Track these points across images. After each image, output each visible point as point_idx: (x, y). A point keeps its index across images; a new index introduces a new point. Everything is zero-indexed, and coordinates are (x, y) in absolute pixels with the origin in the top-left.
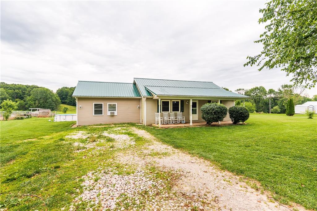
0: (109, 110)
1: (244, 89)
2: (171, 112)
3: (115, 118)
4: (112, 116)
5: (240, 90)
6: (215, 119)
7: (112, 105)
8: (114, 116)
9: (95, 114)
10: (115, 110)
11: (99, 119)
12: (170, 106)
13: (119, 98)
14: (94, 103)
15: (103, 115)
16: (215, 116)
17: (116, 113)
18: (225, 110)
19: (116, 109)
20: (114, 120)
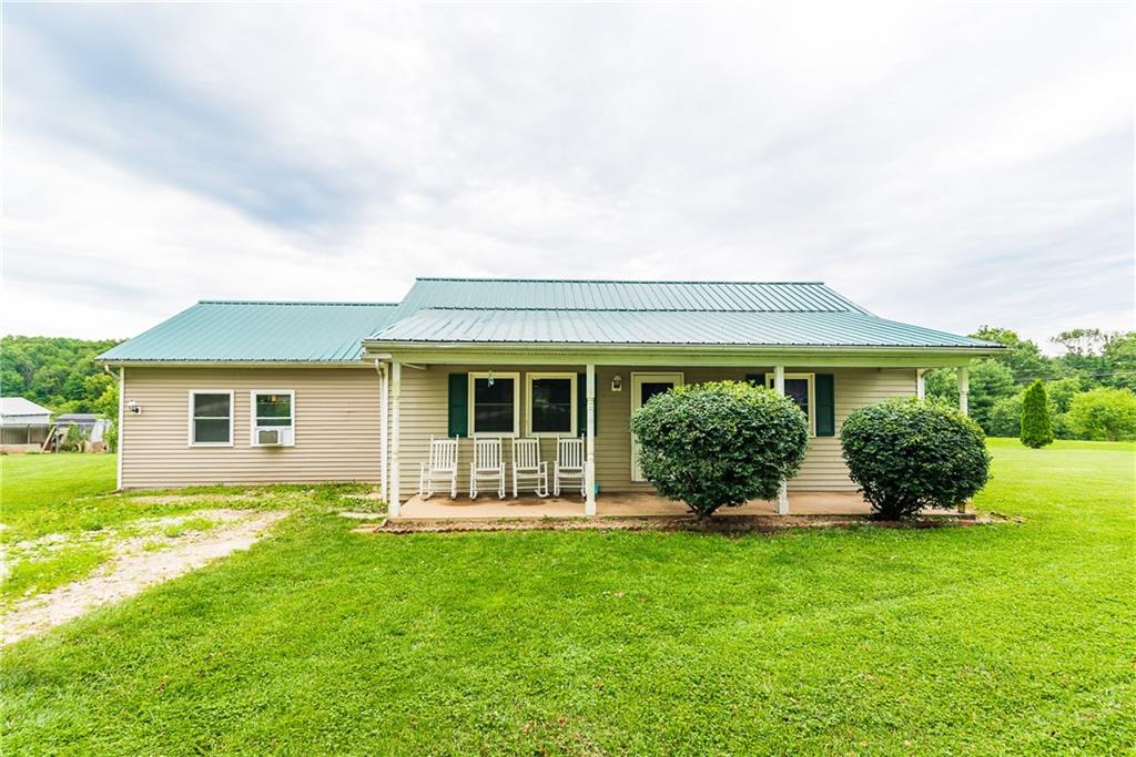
0: (260, 423)
1: (1097, 333)
2: (522, 436)
3: (283, 458)
4: (271, 446)
5: (1077, 334)
6: (705, 484)
7: (274, 399)
8: (281, 448)
9: (197, 440)
10: (288, 423)
11: (214, 460)
12: (522, 406)
13: (294, 365)
14: (192, 393)
15: (231, 444)
16: (705, 466)
17: (287, 436)
18: (775, 426)
19: (292, 417)
20: (280, 468)
